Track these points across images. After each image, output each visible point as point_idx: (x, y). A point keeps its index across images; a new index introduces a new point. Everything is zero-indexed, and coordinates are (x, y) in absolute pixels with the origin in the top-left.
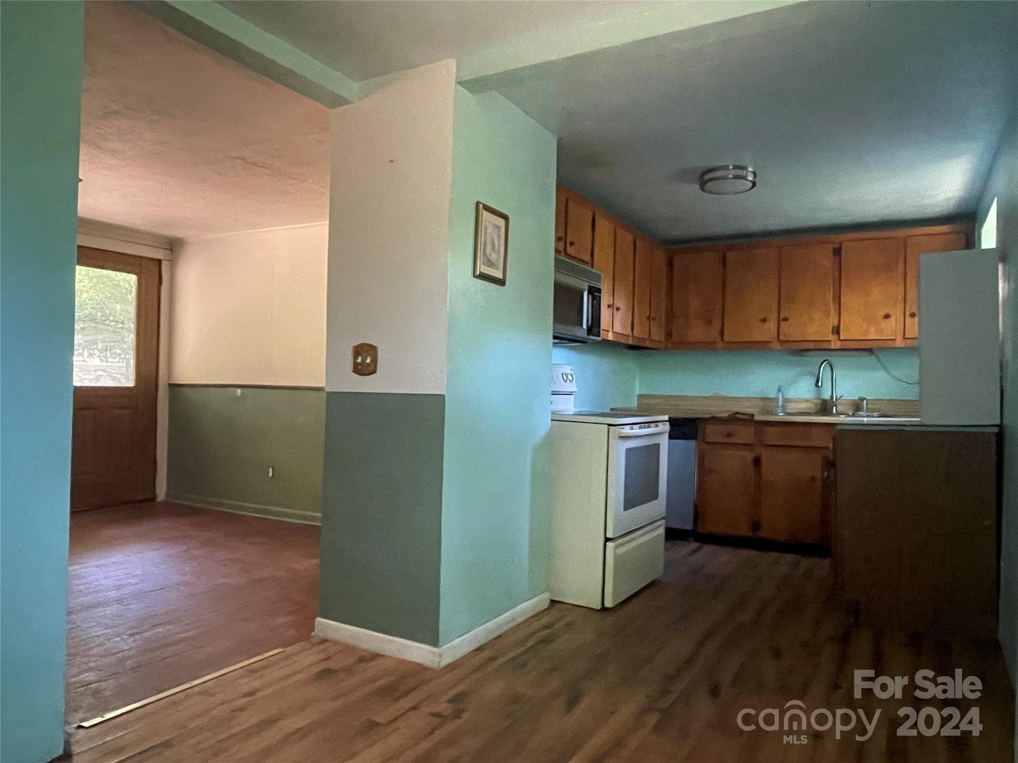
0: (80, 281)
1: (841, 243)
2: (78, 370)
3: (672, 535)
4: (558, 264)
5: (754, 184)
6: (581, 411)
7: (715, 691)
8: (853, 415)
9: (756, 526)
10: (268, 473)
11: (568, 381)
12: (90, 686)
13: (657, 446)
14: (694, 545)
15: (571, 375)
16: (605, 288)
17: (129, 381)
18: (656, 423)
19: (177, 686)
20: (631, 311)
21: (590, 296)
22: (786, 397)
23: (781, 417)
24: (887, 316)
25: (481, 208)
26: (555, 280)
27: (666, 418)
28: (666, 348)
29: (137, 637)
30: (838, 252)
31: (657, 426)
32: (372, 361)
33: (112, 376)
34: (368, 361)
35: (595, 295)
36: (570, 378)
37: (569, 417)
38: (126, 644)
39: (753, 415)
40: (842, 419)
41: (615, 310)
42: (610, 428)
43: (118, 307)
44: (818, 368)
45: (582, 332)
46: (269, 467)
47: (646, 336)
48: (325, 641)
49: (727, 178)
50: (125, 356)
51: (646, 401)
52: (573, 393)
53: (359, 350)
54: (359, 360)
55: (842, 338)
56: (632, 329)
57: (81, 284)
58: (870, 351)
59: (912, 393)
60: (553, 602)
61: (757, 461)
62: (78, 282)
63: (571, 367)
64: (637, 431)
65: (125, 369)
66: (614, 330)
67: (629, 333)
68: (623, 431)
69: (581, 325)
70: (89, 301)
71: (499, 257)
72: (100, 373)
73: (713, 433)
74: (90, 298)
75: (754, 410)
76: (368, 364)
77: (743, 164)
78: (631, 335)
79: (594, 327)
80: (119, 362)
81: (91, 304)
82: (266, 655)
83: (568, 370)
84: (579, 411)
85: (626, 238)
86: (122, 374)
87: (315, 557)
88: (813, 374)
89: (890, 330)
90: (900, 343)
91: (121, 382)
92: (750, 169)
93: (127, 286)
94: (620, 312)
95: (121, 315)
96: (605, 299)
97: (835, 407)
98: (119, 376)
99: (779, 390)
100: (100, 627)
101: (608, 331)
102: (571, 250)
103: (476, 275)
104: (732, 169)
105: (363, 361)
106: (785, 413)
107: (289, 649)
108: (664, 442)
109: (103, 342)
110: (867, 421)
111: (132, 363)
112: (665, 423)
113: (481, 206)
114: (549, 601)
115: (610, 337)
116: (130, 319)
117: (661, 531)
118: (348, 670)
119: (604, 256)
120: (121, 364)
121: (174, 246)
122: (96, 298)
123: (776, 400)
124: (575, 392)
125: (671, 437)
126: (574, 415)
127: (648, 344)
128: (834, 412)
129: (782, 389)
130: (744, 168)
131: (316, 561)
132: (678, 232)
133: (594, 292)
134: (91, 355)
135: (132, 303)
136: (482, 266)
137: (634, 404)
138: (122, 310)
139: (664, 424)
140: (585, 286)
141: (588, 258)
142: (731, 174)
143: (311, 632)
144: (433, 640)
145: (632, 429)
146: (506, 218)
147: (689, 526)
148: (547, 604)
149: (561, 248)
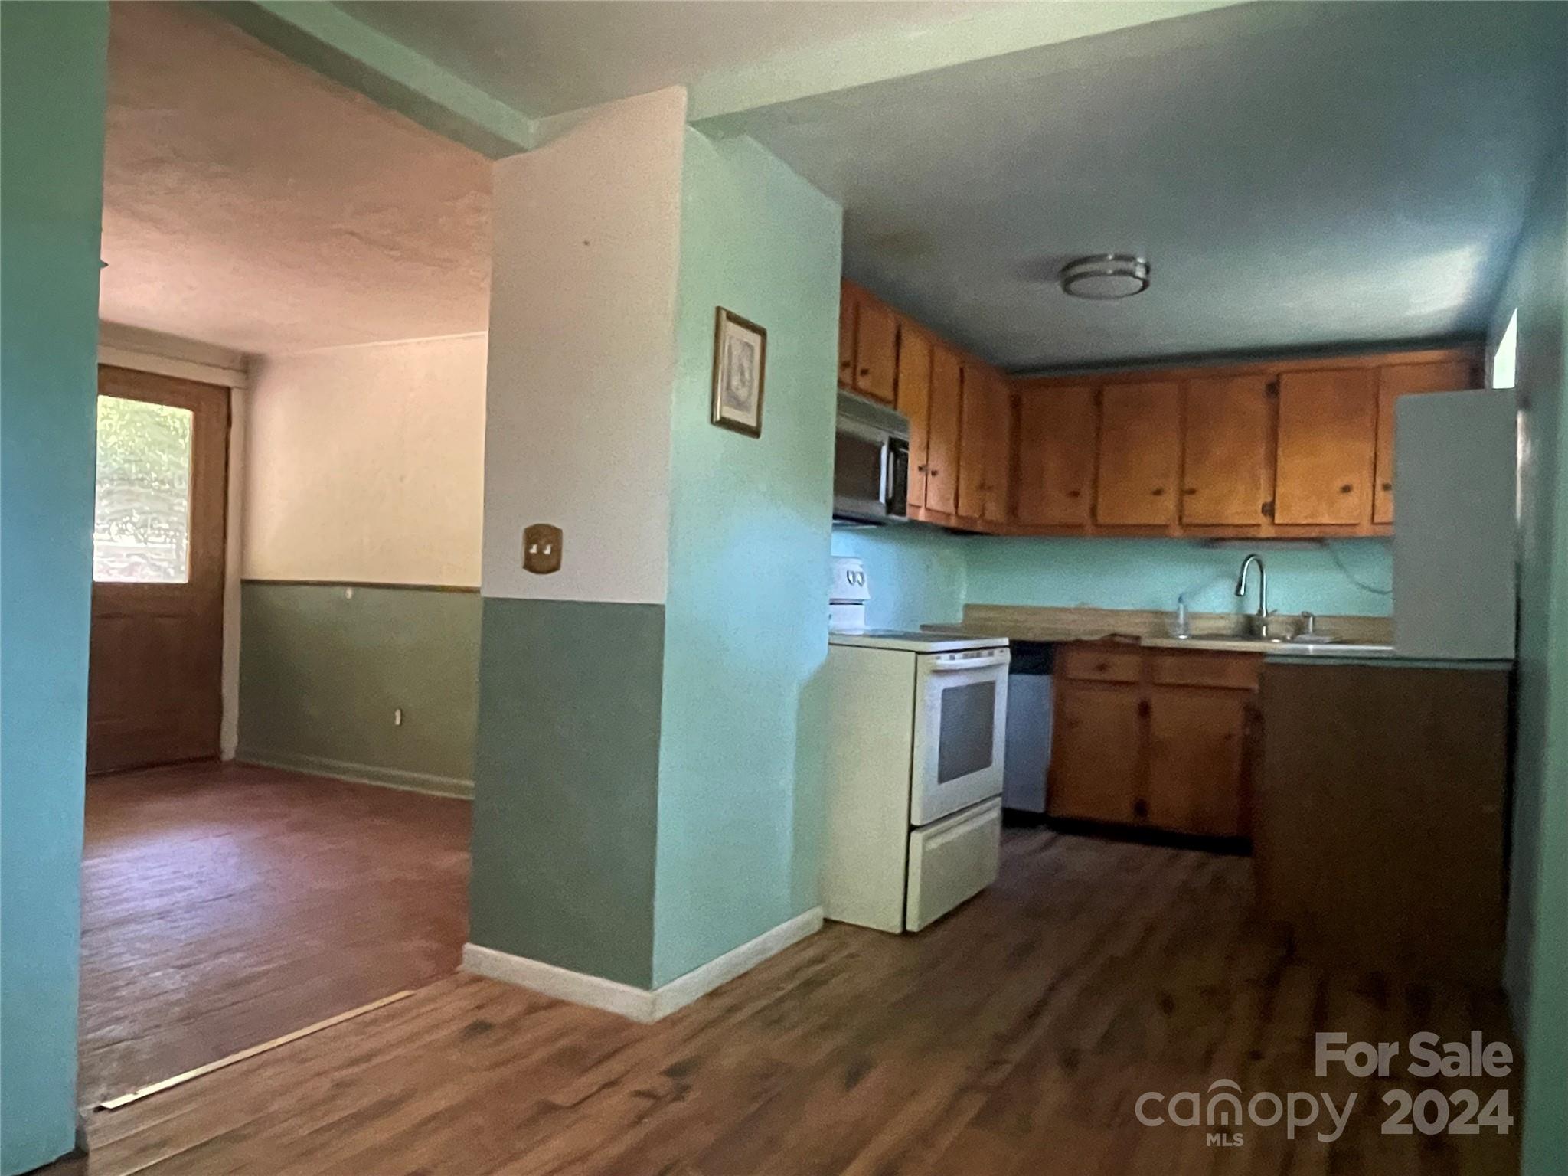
0: (107, 417)
1: (1278, 375)
2: (101, 554)
3: (1013, 820)
4: (843, 405)
5: (1146, 284)
6: (876, 630)
7: (1070, 1061)
8: (1292, 641)
9: (1141, 808)
10: (395, 718)
11: (856, 584)
12: (116, 1046)
13: (991, 686)
14: (1045, 836)
15: (861, 574)
16: (915, 440)
17: (180, 576)
18: (991, 650)
19: (252, 1045)
20: (954, 476)
21: (892, 455)
22: (1190, 610)
23: (1182, 640)
24: (1346, 489)
25: (724, 317)
26: (837, 428)
27: (1006, 641)
28: (1009, 534)
29: (189, 970)
30: (1273, 389)
31: (991, 654)
32: (552, 550)
33: (154, 565)
34: (548, 551)
35: (900, 452)
36: (859, 578)
37: (857, 639)
38: (172, 982)
39: (1138, 638)
40: (1276, 646)
41: (930, 476)
42: (920, 657)
43: (165, 457)
44: (1240, 565)
45: (878, 509)
46: (395, 710)
47: (976, 516)
48: (478, 979)
49: (1105, 274)
50: (175, 534)
51: (976, 614)
52: (863, 602)
53: (534, 535)
54: (534, 550)
55: (1277, 521)
56: (957, 506)
57: (107, 422)
58: (1320, 541)
59: (1384, 608)
60: (828, 922)
61: (1144, 710)
62: (103, 419)
63: (860, 562)
64: (960, 661)
65: (174, 553)
66: (928, 506)
67: (951, 509)
68: (939, 662)
69: (878, 498)
70: (119, 448)
71: (750, 395)
72: (136, 559)
73: (1078, 666)
74: (121, 443)
75: (1141, 630)
76: (547, 556)
77: (1129, 252)
78: (954, 513)
79: (897, 502)
80: (165, 542)
81: (122, 453)
82: (387, 1000)
83: (856, 566)
84: (873, 630)
85: (949, 366)
86: (170, 562)
87: (461, 849)
88: (1231, 576)
89: (1351, 510)
90: (1365, 529)
91: (168, 575)
92: (1141, 260)
93: (178, 425)
94: (937, 477)
95: (168, 470)
96: (914, 459)
97: (1264, 628)
98: (165, 564)
99: (1180, 600)
100: (133, 955)
101: (919, 507)
102: (863, 383)
103: (714, 420)
104: (1112, 260)
105: (540, 551)
106: (1190, 635)
107: (423, 992)
108: (1002, 677)
109: (142, 512)
110: (1314, 650)
111: (185, 543)
112: (1005, 649)
113: (724, 315)
114: (822, 920)
115: (922, 516)
116: (180, 479)
117: (995, 814)
118: (512, 1026)
119: (913, 393)
120: (168, 546)
121: (250, 366)
122: (130, 443)
123: (1175, 615)
124: (866, 600)
125: (1013, 670)
126: (865, 636)
127: (979, 528)
128: (1264, 634)
129: (1184, 598)
130: (1131, 259)
131: (465, 856)
132: (1029, 355)
133: (898, 448)
134: (122, 531)
135: (185, 451)
136: (725, 408)
137: (958, 618)
138: (171, 463)
139: (1002, 652)
140: (882, 437)
141: (888, 393)
142: (1109, 268)
143: (455, 966)
144: (643, 979)
145: (953, 658)
146: (762, 332)
147: (1040, 808)
148: (817, 926)
149: (848, 379)
